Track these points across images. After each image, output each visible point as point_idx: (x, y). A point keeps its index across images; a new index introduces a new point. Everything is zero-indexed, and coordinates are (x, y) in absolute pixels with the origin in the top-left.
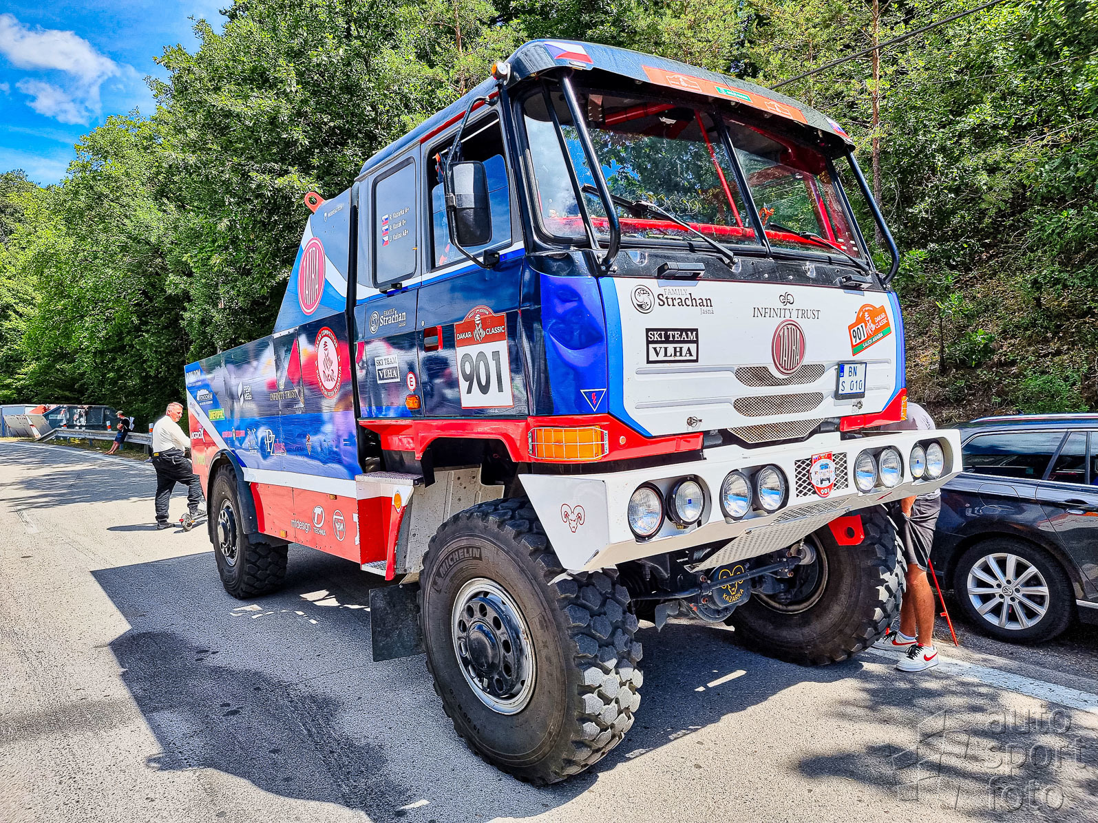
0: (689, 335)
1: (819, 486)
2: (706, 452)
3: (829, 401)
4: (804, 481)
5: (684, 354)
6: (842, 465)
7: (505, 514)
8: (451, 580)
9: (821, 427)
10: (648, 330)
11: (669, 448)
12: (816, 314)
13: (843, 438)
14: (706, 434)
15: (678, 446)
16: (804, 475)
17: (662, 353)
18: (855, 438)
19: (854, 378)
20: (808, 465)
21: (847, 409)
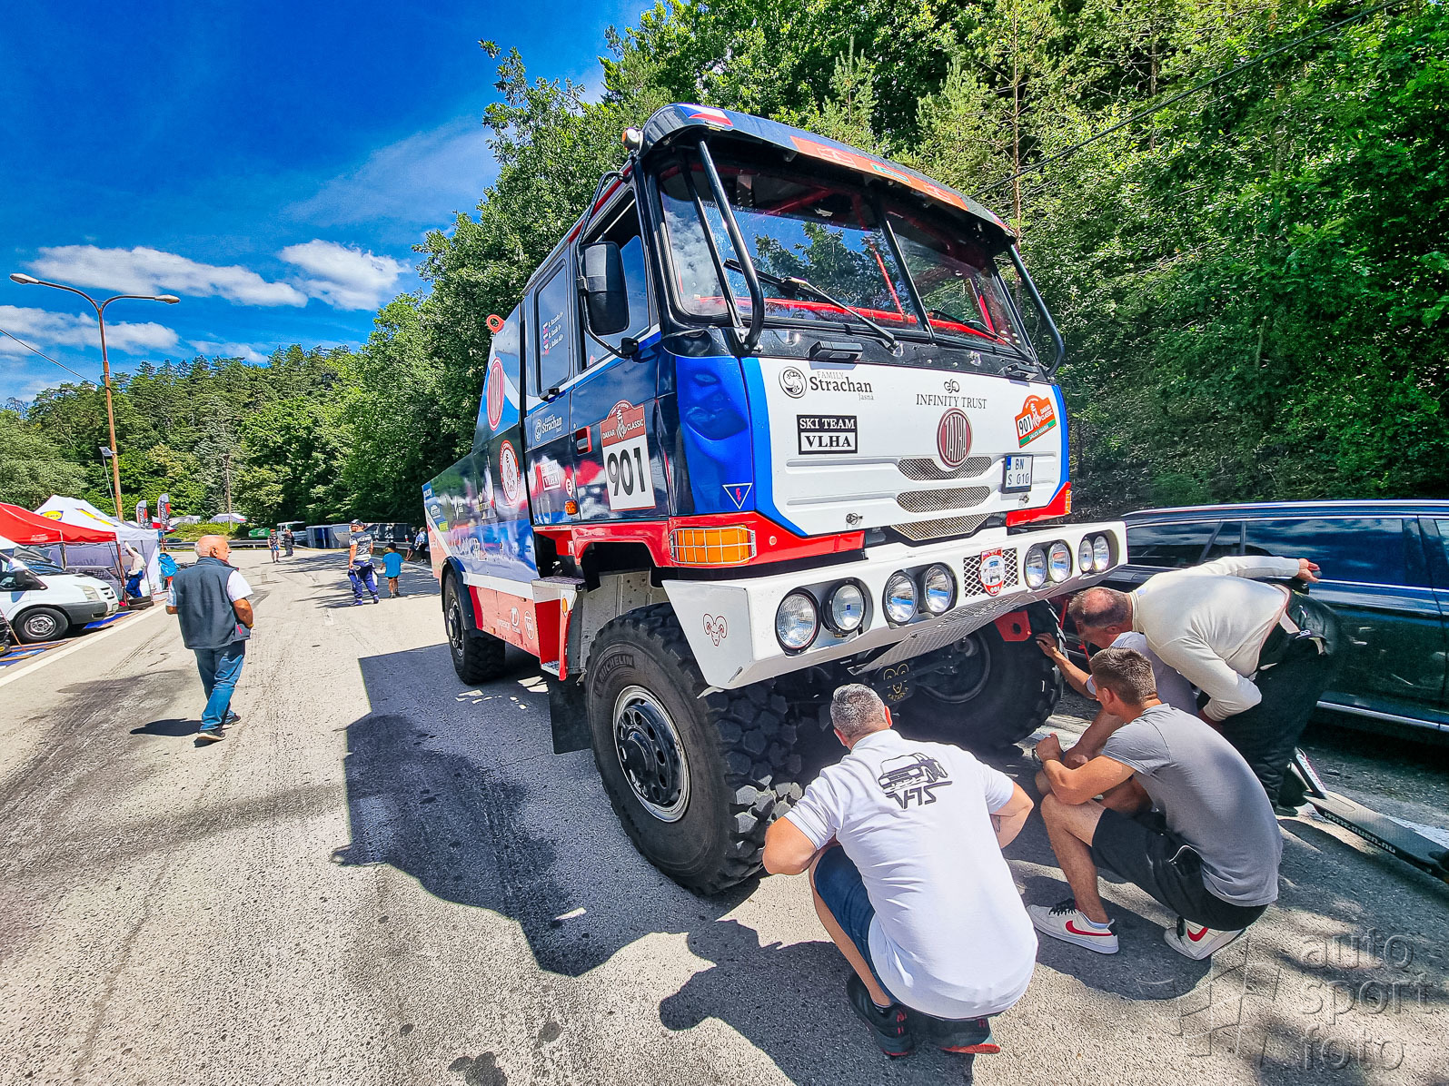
0: (847, 423)
1: (989, 584)
2: (868, 551)
3: (996, 495)
4: (974, 580)
5: (841, 443)
6: (1012, 562)
7: (656, 621)
8: (610, 686)
9: (990, 522)
10: (799, 417)
11: (827, 548)
12: (982, 403)
13: (1009, 534)
14: (868, 532)
15: (836, 546)
16: (973, 573)
17: (816, 442)
18: (1020, 533)
19: (1021, 472)
20: (977, 563)
21: (1013, 504)
